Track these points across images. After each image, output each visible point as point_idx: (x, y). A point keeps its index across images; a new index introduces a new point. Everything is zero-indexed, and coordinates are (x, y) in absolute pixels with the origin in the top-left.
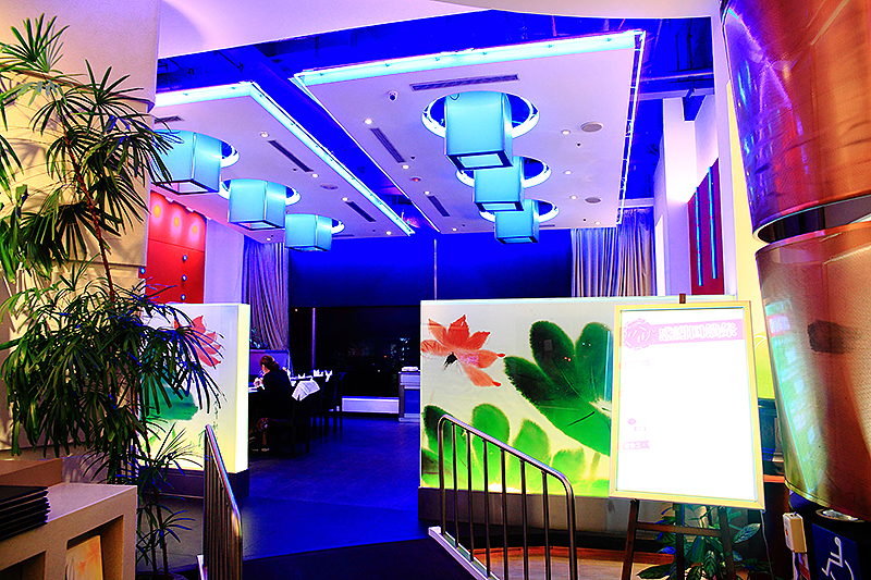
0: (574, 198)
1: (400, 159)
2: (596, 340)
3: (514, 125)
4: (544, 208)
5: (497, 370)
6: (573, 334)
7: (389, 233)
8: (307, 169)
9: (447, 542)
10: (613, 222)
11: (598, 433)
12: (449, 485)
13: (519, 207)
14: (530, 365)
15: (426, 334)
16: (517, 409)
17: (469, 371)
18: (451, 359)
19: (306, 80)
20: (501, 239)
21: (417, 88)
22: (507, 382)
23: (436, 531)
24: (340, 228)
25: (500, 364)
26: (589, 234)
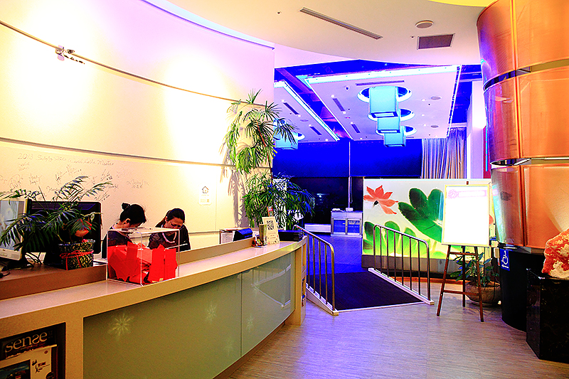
0: (425, 125)
1: (342, 110)
2: (436, 195)
3: (400, 96)
4: (409, 129)
5: (395, 207)
6: (427, 194)
7: (327, 140)
8: (296, 113)
9: (377, 273)
10: (444, 135)
11: (437, 233)
12: (378, 253)
13: (398, 131)
14: (408, 206)
15: (366, 193)
16: (403, 223)
17: (383, 208)
18: (376, 203)
19: (309, 81)
20: (387, 145)
21: (357, 85)
22: (399, 212)
23: (371, 270)
24: (302, 137)
25: (396, 205)
26: (431, 141)
